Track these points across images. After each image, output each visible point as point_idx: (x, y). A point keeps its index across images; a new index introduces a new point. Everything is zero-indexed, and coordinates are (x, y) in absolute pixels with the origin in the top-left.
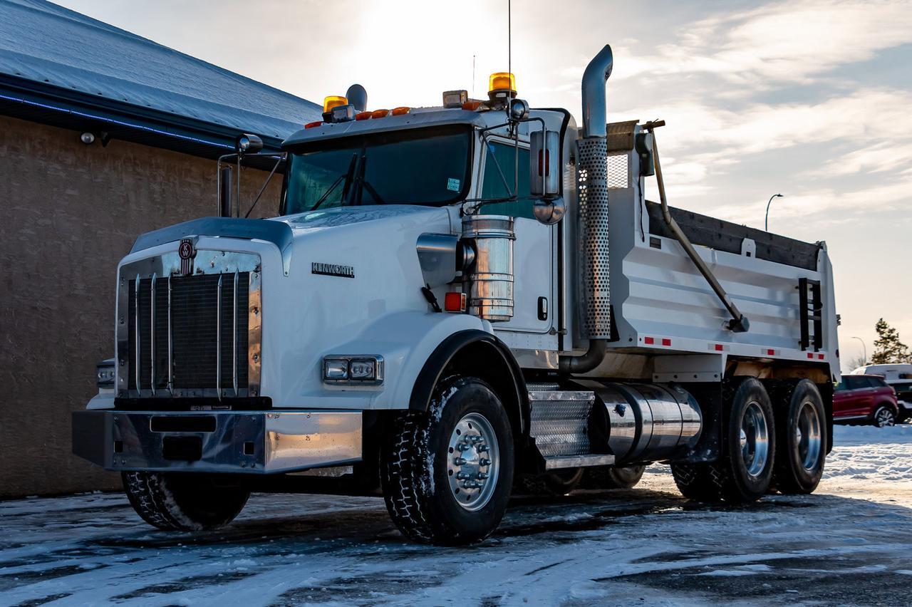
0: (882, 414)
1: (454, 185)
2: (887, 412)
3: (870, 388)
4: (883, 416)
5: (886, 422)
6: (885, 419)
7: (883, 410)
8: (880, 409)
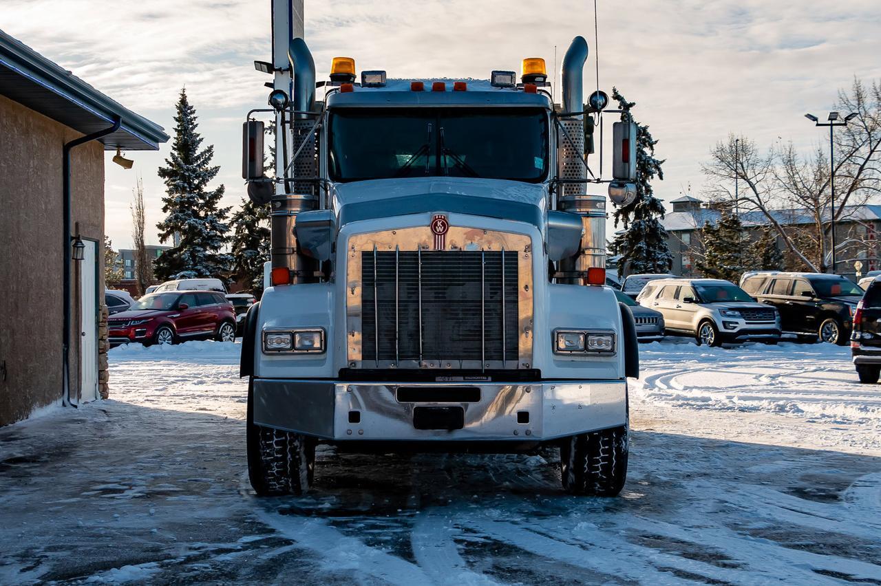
0: (225, 329)
1: (538, 163)
2: (229, 327)
3: (215, 304)
4: (225, 331)
5: (228, 337)
6: (227, 334)
7: (226, 325)
8: (224, 325)
